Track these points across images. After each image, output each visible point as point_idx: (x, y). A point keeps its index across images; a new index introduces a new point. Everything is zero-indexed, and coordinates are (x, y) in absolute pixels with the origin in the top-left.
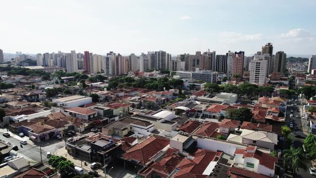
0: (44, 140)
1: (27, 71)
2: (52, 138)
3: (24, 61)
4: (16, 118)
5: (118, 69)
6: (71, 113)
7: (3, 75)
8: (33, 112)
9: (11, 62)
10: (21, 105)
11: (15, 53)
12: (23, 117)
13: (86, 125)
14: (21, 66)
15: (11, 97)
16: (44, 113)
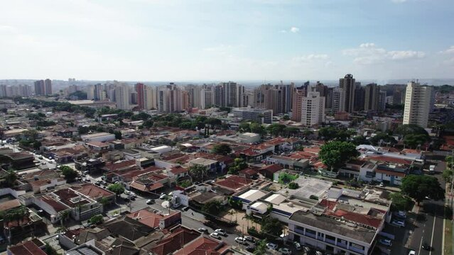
0: (63, 161)
1: (72, 107)
2: (70, 160)
3: (74, 94)
4: (49, 148)
5: (172, 105)
6: (89, 146)
7: (48, 111)
8: (62, 144)
9: (58, 95)
10: (55, 139)
11: (67, 80)
12: (54, 147)
13: (97, 154)
14: (69, 99)
15: (49, 133)
16: (71, 145)
